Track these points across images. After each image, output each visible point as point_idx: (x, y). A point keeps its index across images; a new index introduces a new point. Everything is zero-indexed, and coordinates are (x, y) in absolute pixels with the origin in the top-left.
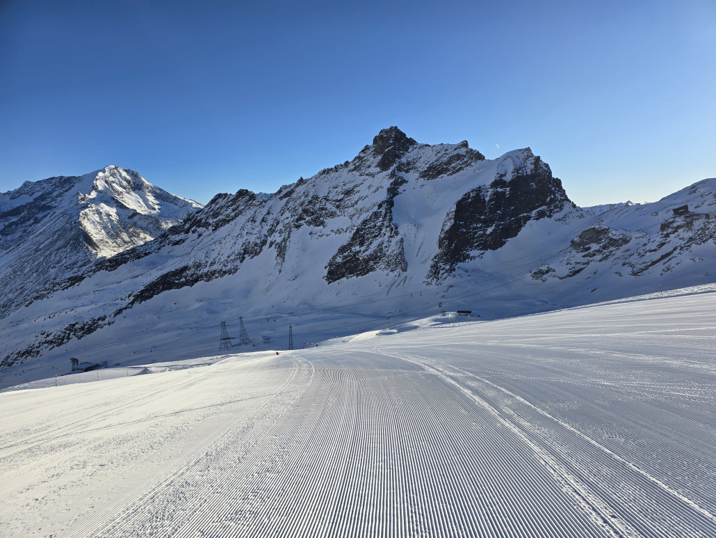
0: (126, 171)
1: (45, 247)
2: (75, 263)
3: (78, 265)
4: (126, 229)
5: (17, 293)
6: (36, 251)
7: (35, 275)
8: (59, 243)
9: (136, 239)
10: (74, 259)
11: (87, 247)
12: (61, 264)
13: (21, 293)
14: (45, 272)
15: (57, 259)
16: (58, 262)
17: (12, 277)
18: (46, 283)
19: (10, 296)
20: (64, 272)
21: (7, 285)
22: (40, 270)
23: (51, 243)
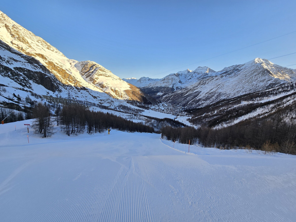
0: (263, 59)
1: (249, 75)
2: (265, 80)
3: (266, 80)
4: (279, 71)
5: (241, 88)
6: (245, 76)
7: (247, 83)
8: (255, 74)
9: (285, 75)
10: (263, 78)
11: (269, 75)
12: (258, 80)
13: (243, 89)
14: (251, 82)
15: (256, 78)
16: (257, 79)
17: (238, 84)
18: (253, 86)
19: (239, 89)
20: (260, 83)
21: (236, 86)
22: (249, 82)
23: (251, 74)
